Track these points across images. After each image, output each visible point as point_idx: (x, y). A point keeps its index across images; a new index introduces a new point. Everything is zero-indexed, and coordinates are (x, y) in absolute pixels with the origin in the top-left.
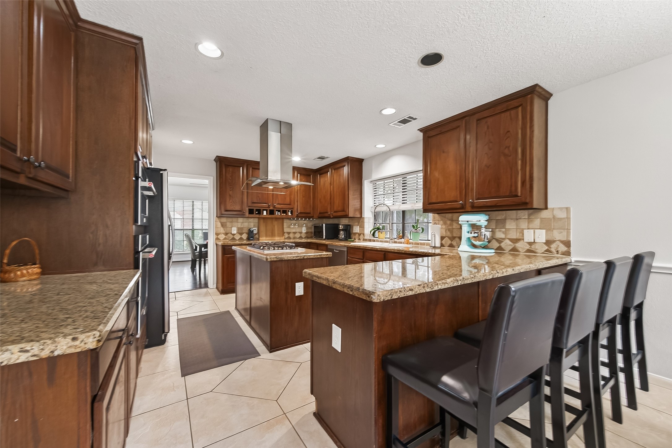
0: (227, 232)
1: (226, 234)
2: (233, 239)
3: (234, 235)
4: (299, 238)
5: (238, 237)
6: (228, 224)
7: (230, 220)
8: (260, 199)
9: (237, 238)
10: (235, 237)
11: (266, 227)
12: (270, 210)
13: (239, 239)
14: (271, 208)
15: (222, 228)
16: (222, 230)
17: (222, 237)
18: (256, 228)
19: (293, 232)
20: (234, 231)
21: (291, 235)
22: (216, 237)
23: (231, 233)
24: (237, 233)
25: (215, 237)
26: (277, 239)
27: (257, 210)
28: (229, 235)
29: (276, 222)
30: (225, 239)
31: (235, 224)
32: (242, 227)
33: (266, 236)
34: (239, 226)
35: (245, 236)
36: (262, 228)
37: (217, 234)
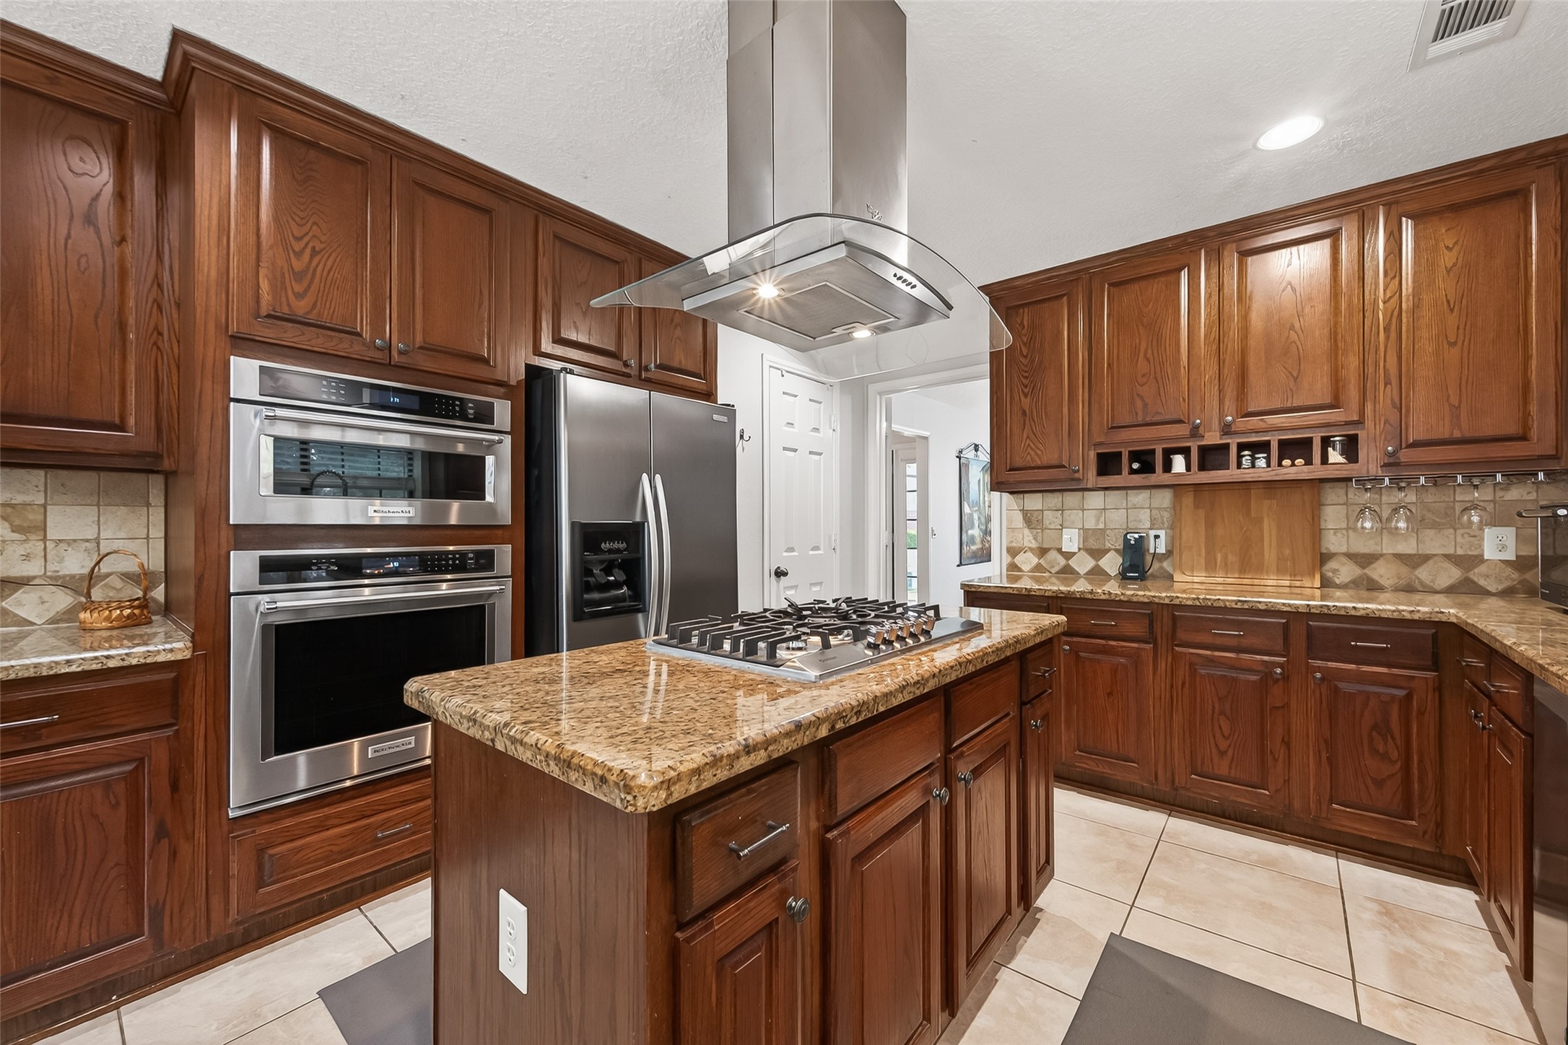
0: (1045, 546)
1: (1042, 552)
2: (1067, 572)
3: (1068, 556)
4: (1450, 590)
5: (1083, 564)
6: (1051, 518)
7: (1054, 500)
8: (1145, 405)
9: (1082, 570)
10: (1073, 563)
11: (1210, 525)
12: (1204, 451)
13: (1088, 573)
14: (1213, 438)
15: (1027, 531)
16: (1027, 539)
17: (1027, 561)
18: (1162, 533)
19: (1398, 556)
20: (1070, 541)
21: (1382, 573)
22: (1010, 559)
23: (1059, 550)
24: (1080, 549)
25: (1007, 559)
26: (1270, 582)
27: (1135, 456)
28: (1053, 555)
29: (1267, 503)
30: (1038, 568)
31: (1074, 516)
32: (1101, 526)
33: (1210, 566)
34: (1090, 524)
35: (1112, 563)
36: (1193, 533)
37: (1013, 552)
